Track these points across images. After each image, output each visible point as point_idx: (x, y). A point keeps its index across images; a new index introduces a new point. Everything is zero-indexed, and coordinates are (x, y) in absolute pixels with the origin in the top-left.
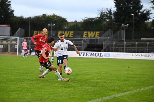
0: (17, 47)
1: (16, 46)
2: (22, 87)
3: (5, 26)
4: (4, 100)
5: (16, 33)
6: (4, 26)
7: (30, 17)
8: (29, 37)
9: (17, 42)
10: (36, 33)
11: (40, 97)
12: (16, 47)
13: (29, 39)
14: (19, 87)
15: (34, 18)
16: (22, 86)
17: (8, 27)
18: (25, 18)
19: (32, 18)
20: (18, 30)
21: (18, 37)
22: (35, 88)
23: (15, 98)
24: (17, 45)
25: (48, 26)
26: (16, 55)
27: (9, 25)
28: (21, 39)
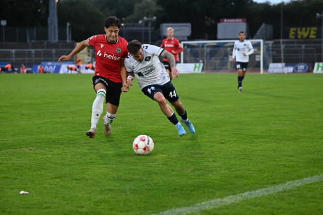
0: (260, 58)
1: (257, 56)
2: (277, 130)
3: (237, 20)
4: (246, 153)
5: (258, 33)
6: (235, 22)
7: (283, 3)
8: (281, 40)
9: (259, 50)
10: (294, 31)
11: (310, 147)
12: (258, 58)
13: (281, 43)
14: (270, 131)
15: (289, 5)
16: (275, 129)
17: (243, 23)
18: (274, 6)
19: (285, 4)
20: (261, 28)
21: (261, 41)
22: (299, 132)
23: (265, 150)
24: (259, 54)
25: (317, 17)
26: (259, 73)
27: (245, 20)
28: (268, 44)
